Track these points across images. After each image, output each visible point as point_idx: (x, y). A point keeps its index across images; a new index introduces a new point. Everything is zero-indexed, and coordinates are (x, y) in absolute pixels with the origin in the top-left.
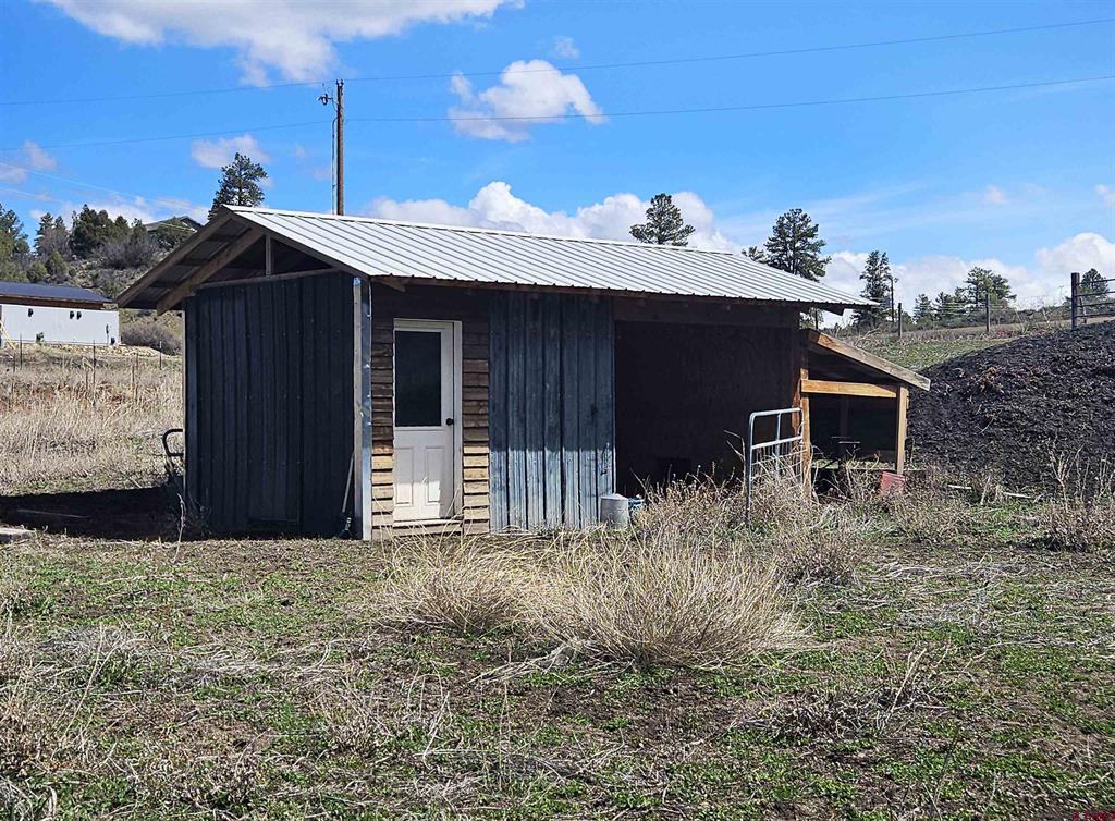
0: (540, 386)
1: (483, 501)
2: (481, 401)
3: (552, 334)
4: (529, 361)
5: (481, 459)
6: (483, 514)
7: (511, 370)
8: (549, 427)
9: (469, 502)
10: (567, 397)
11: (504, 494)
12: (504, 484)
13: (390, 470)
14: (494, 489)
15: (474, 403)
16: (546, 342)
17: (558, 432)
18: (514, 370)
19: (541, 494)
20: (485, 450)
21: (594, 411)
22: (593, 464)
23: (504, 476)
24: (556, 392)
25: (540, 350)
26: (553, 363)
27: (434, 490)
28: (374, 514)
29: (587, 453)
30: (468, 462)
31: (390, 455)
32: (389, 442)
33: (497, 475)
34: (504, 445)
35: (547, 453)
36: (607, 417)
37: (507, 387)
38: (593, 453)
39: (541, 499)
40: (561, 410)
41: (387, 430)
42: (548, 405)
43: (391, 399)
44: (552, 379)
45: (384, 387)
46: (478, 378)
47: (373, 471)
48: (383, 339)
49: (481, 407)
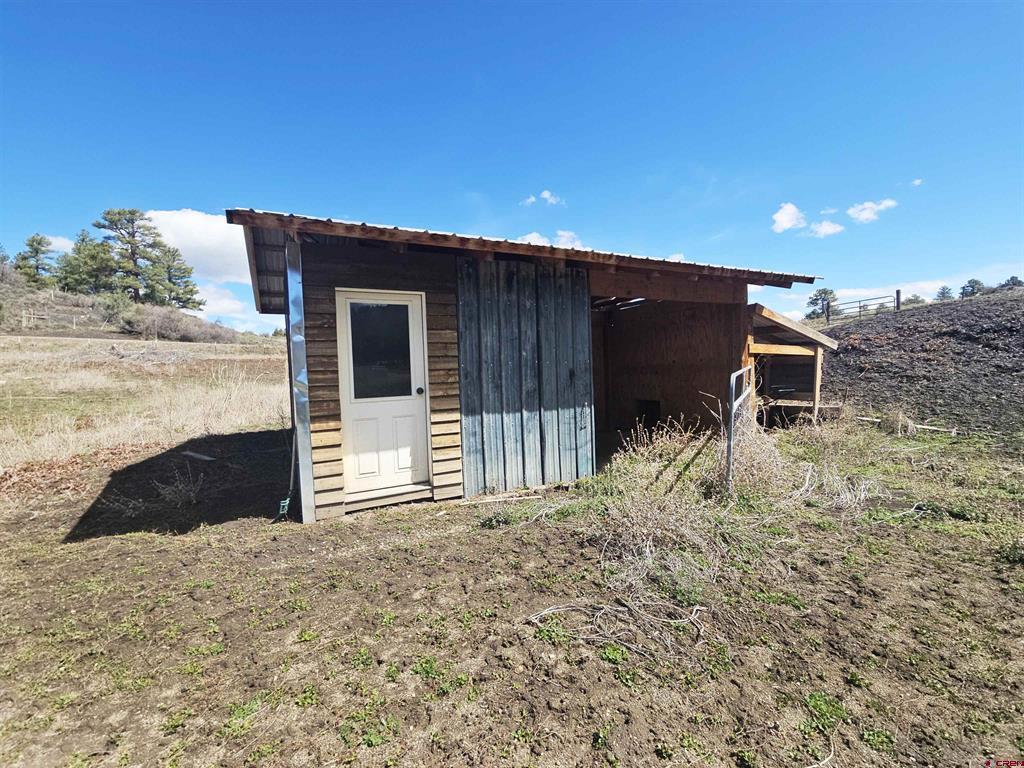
0: (516, 355)
1: (457, 465)
2: (450, 370)
3: (528, 304)
4: (503, 332)
5: (453, 425)
6: (457, 478)
7: (484, 340)
8: (527, 393)
9: (438, 468)
10: (546, 363)
11: (479, 456)
12: (479, 447)
13: (339, 445)
14: (469, 452)
15: (442, 372)
16: (521, 313)
17: (537, 395)
18: (488, 339)
19: (520, 452)
20: (456, 416)
21: (572, 374)
22: (572, 421)
23: (479, 440)
24: (533, 358)
25: (515, 320)
26: (529, 332)
27: (405, 456)
28: (316, 493)
29: (567, 412)
30: (436, 430)
31: (339, 430)
32: (337, 417)
33: (472, 439)
34: (478, 410)
35: (525, 413)
36: (585, 380)
37: (480, 357)
38: (572, 410)
39: (520, 458)
40: (539, 375)
41: (332, 405)
42: (526, 371)
43: (337, 372)
44: (528, 347)
45: (325, 360)
46: (445, 348)
47: (313, 448)
48: (324, 307)
49: (450, 376)
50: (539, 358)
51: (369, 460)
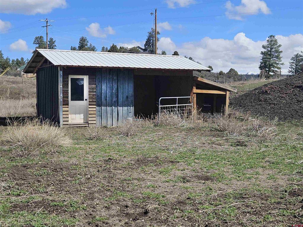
0: (111, 91)
1: (95, 119)
2: (94, 95)
3: (115, 78)
4: (108, 85)
5: (94, 109)
6: (95, 122)
7: (103, 87)
8: (114, 101)
9: (90, 119)
10: (119, 94)
11: (100, 117)
12: (101, 115)
13: (68, 111)
14: (98, 116)
15: (92, 95)
16: (113, 80)
17: (117, 102)
18: (104, 87)
19: (111, 117)
20: (95, 106)
21: (127, 97)
22: (127, 110)
23: (100, 113)
24: (116, 92)
25: (111, 82)
26: (115, 85)
27: (82, 116)
28: (63, 121)
29: (125, 108)
30: (90, 109)
31: (68, 107)
32: (68, 104)
33: (99, 113)
34: (100, 106)
35: (113, 107)
36: (131, 99)
37: (101, 91)
38: (127, 108)
39: (111, 119)
40: (117, 97)
41: (67, 102)
42: (114, 96)
43: (68, 94)
44: (115, 89)
45: (66, 91)
46: (93, 89)
47: (63, 111)
48: (66, 80)
49: (94, 96)
50: (118, 92)
51: (73, 116)
